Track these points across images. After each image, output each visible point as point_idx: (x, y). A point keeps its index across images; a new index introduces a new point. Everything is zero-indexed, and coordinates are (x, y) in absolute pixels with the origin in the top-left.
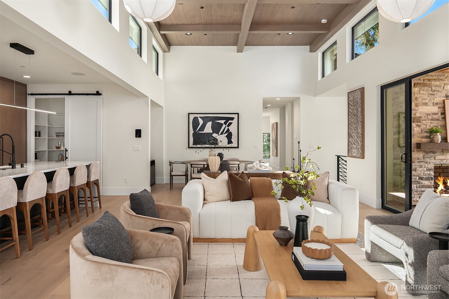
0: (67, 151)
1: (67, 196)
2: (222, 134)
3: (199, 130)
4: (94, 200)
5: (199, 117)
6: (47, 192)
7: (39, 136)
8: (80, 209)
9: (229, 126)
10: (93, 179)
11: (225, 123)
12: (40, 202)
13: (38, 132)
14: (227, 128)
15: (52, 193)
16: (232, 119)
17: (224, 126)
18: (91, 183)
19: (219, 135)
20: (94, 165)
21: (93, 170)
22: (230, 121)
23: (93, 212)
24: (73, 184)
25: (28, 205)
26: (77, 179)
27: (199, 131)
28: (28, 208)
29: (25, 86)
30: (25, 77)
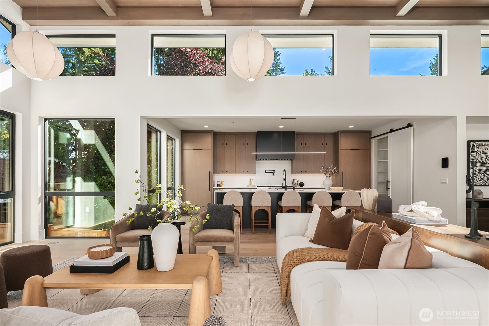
0: (389, 182)
29: (370, 132)
30: (349, 127)
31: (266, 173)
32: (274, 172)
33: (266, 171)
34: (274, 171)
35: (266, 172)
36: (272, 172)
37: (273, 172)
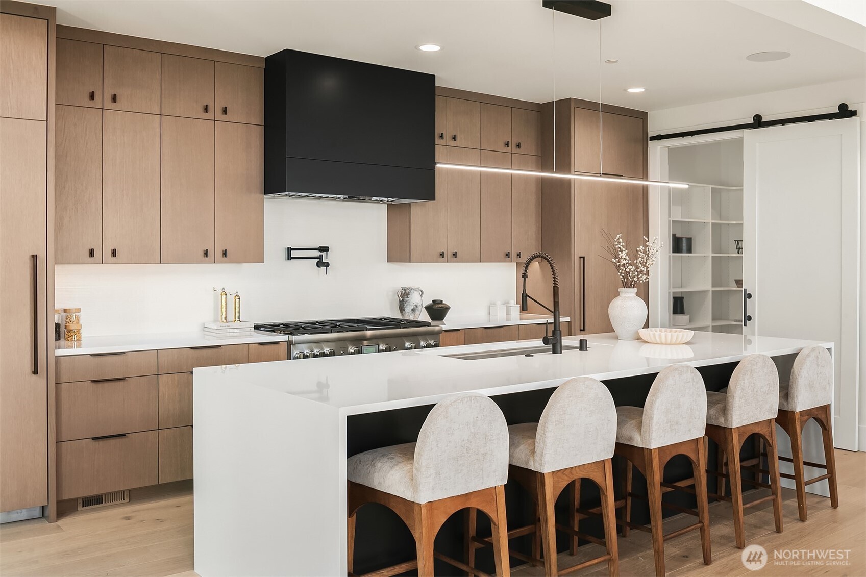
0: (750, 296)
1: (698, 460)
4: (808, 473)
6: (617, 438)
7: (689, 250)
8: (748, 505)
10: (802, 402)
12: (596, 477)
13: (686, 238)
15: (641, 447)
18: (797, 417)
20: (808, 355)
21: (803, 373)
23: (803, 519)
24: (726, 420)
25: (549, 482)
26: (738, 402)
28: (550, 495)
29: (642, 117)
30: (631, 90)
31: (290, 258)
32: (324, 254)
33: (289, 250)
34: (325, 249)
35: (294, 254)
36: (317, 254)
37: (320, 257)
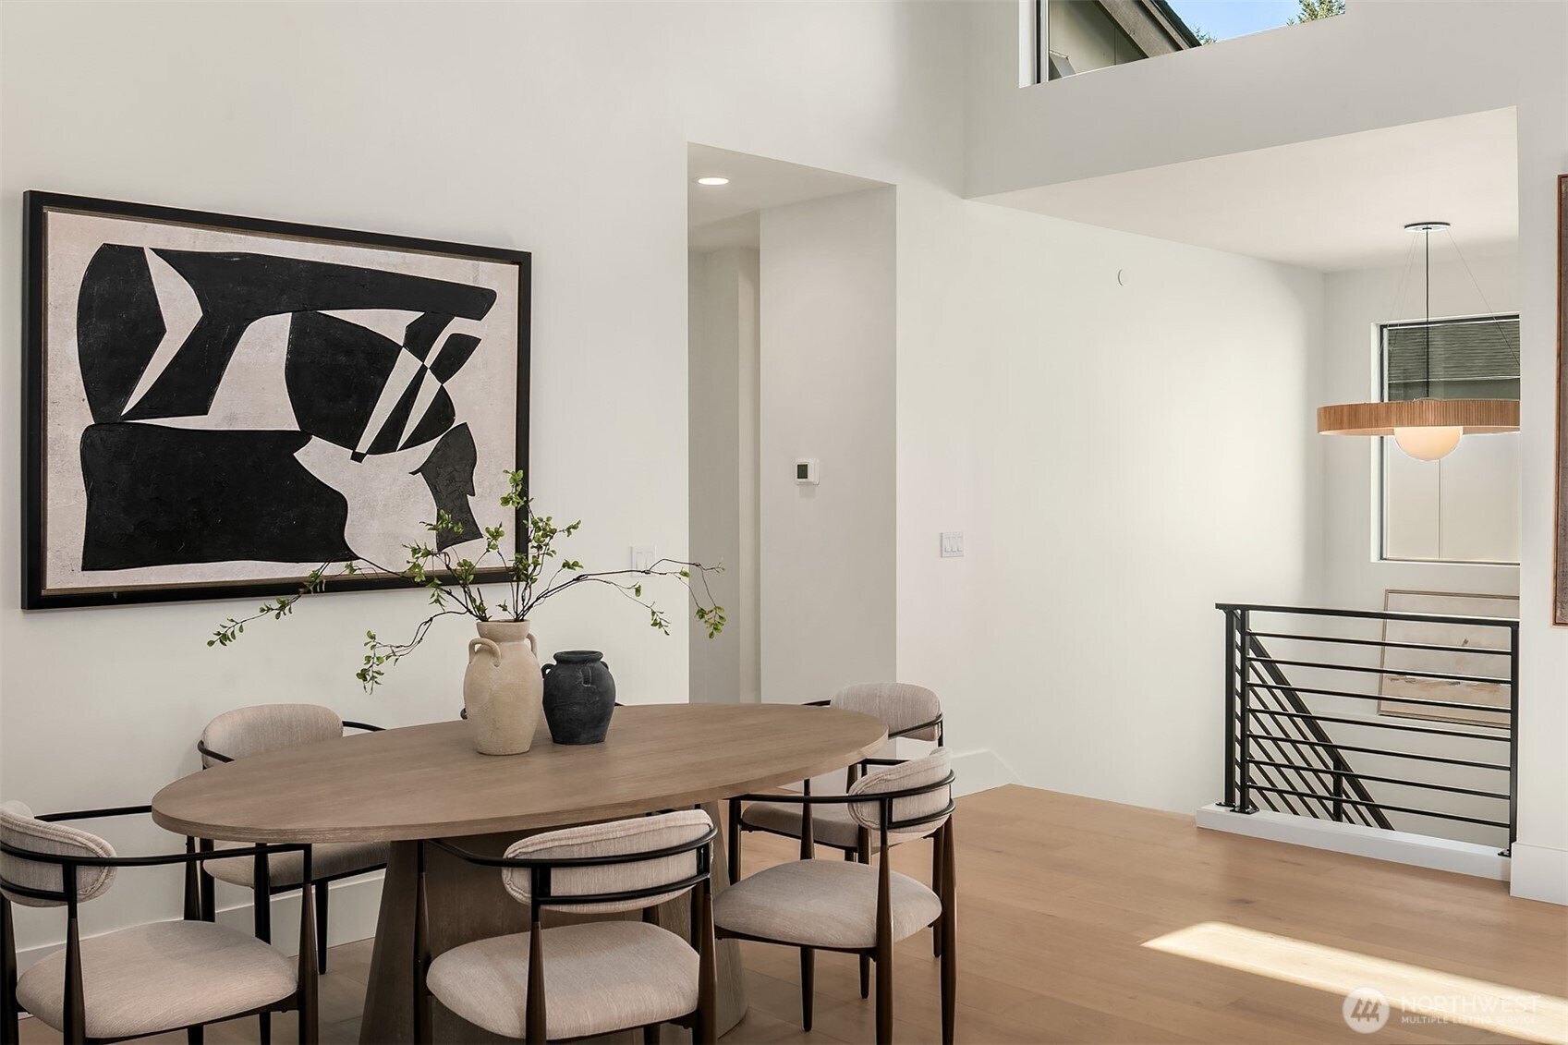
2: (386, 443)
3: (160, 400)
5: (159, 252)
9: (445, 368)
11: (418, 340)
14: (431, 385)
16: (477, 303)
17: (407, 365)
19: (358, 457)
22: (458, 326)
27: (152, 404)
